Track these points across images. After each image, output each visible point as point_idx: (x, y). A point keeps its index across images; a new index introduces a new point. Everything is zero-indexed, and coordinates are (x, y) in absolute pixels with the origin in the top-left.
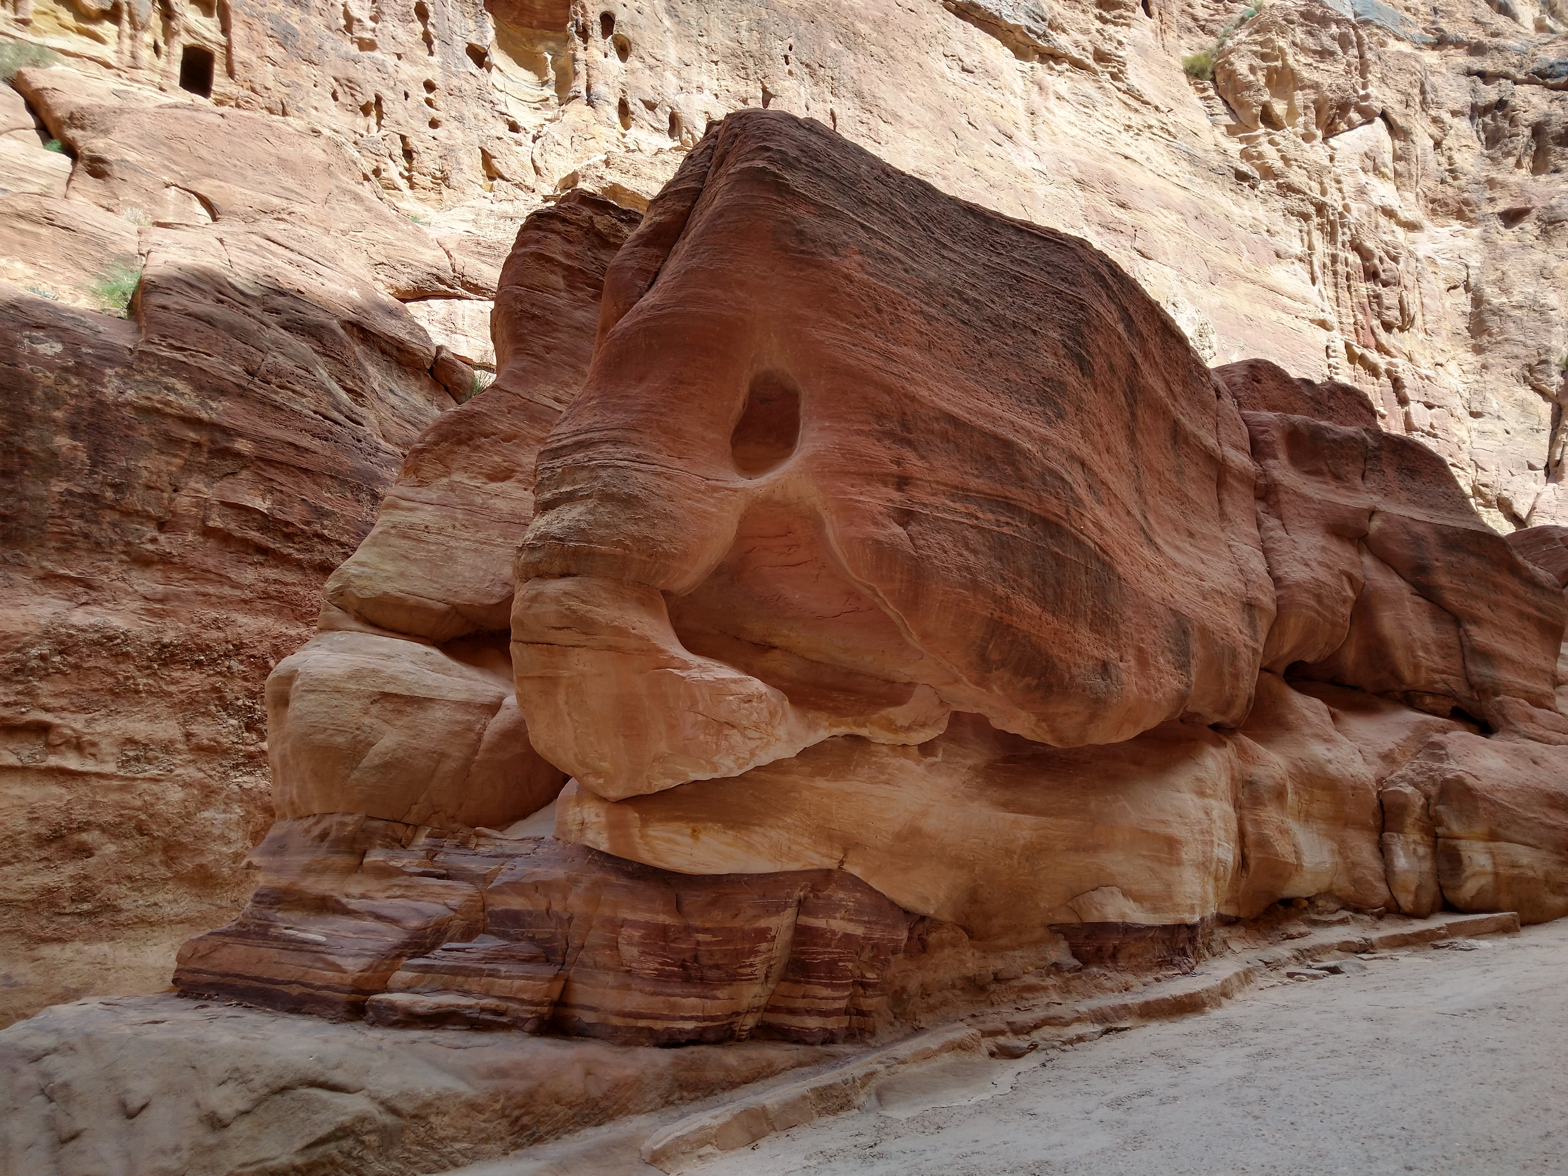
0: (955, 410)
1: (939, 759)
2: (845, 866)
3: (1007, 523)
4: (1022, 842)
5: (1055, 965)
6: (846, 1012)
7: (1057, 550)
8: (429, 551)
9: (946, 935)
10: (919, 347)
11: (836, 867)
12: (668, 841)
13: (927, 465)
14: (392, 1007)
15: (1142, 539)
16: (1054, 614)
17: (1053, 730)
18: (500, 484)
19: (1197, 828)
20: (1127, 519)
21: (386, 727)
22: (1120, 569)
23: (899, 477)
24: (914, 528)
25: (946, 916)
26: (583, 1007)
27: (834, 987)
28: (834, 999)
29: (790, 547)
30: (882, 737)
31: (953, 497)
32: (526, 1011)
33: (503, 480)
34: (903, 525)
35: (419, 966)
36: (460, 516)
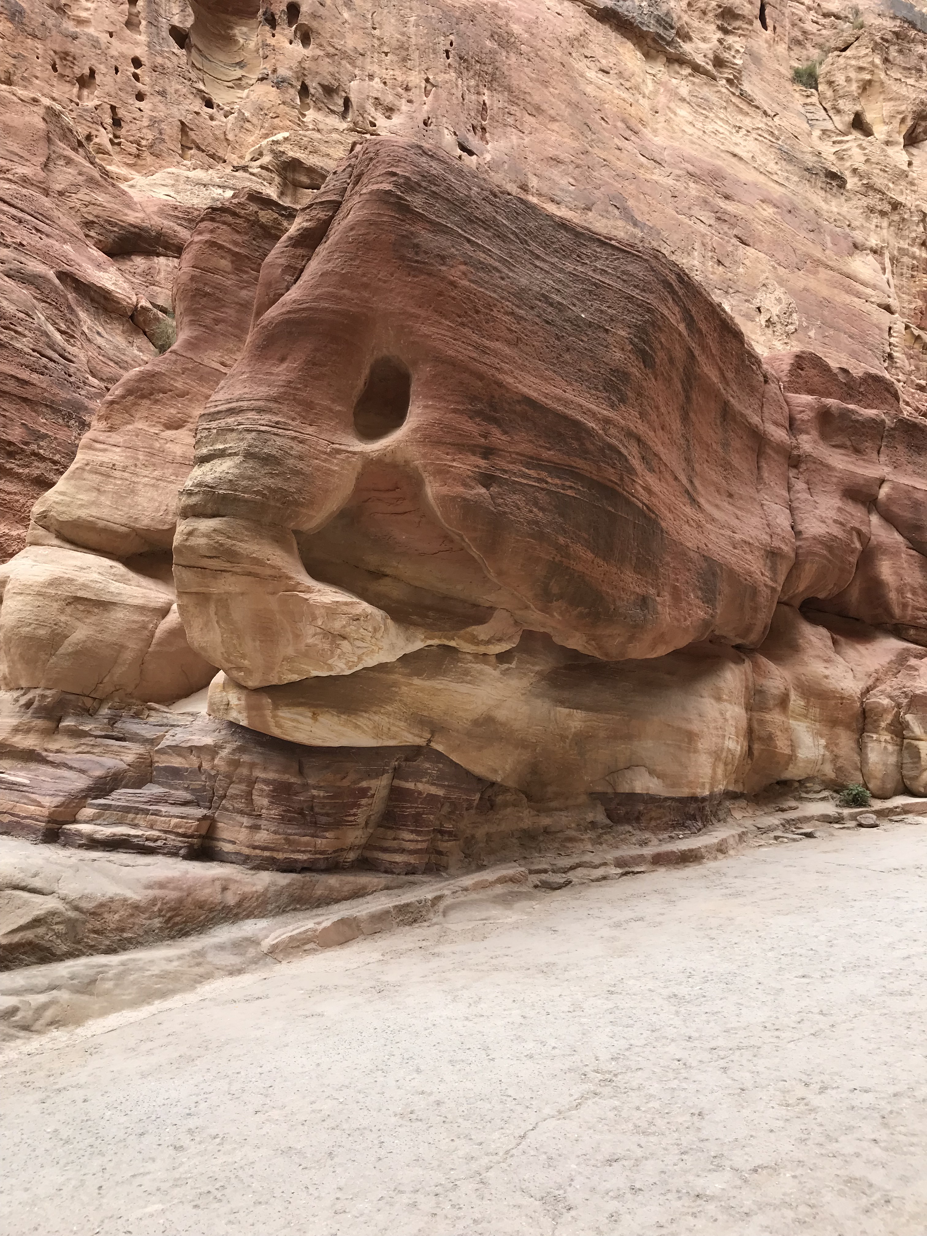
0: (534, 395)
1: (513, 666)
2: (432, 744)
3: (571, 487)
4: (573, 730)
5: (592, 822)
6: (426, 851)
7: (610, 509)
8: (115, 485)
9: (509, 797)
10: (508, 343)
11: (425, 744)
12: (293, 720)
13: (509, 439)
14: (79, 834)
15: (686, 499)
16: (604, 559)
17: (600, 648)
18: (174, 432)
19: (712, 725)
20: (674, 483)
21: (78, 624)
22: (663, 524)
23: (487, 448)
24: (495, 489)
25: (510, 783)
26: (224, 840)
27: (418, 833)
28: (417, 841)
29: (398, 499)
30: (467, 647)
31: (528, 465)
32: (180, 841)
33: (177, 428)
34: (487, 486)
35: (100, 805)
36: (141, 457)
